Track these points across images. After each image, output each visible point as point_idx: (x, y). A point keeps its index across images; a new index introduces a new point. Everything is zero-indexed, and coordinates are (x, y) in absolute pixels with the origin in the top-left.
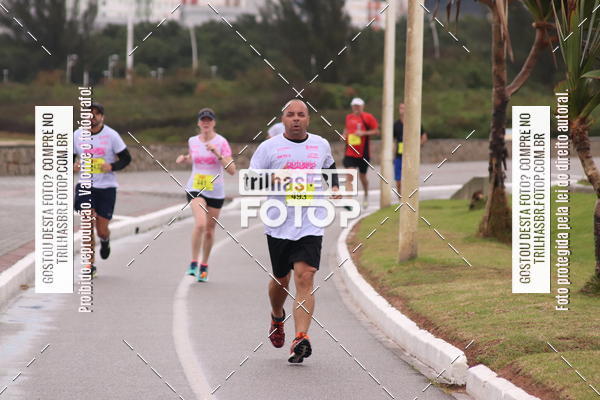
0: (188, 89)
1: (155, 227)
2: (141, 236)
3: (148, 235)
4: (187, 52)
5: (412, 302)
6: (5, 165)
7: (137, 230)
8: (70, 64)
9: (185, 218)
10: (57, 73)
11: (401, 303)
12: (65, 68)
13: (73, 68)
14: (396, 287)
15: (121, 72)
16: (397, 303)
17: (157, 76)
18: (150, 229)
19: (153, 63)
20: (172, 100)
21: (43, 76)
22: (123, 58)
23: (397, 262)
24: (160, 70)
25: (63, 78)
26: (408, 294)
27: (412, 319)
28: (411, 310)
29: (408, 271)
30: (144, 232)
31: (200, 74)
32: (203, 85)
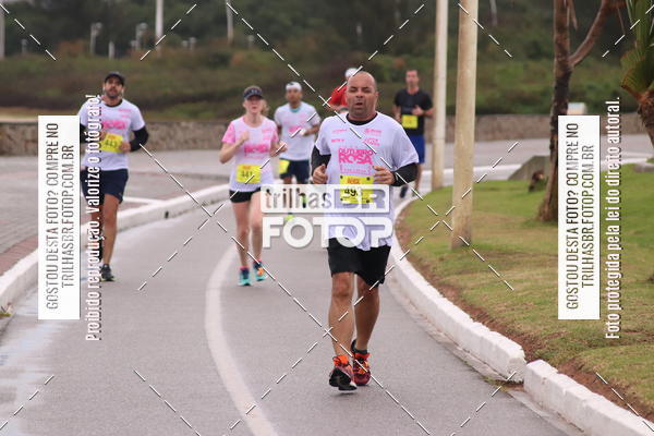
0: (222, 61)
1: (186, 212)
2: (170, 221)
3: (178, 220)
4: (222, 20)
5: (465, 292)
6: (23, 144)
7: (167, 215)
8: (94, 33)
9: (218, 201)
10: (81, 43)
11: (453, 293)
12: (89, 38)
13: (97, 38)
14: (449, 275)
15: (149, 42)
16: (449, 293)
17: (189, 47)
18: (180, 214)
19: (184, 32)
20: (206, 73)
21: (65, 47)
22: (152, 27)
23: (449, 249)
24: (193, 40)
25: (86, 49)
26: (461, 284)
27: (465, 311)
28: (464, 301)
29: (460, 259)
30: (174, 216)
31: (236, 44)
32: (239, 56)
